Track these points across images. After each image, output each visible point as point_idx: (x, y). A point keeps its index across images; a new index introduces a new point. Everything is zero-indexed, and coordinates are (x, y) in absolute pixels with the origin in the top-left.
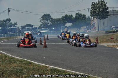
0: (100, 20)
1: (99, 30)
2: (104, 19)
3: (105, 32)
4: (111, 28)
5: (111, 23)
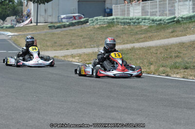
0: (40, 4)
1: (37, 23)
2: (46, 3)
3: (49, 27)
4: (58, 19)
5: (58, 10)
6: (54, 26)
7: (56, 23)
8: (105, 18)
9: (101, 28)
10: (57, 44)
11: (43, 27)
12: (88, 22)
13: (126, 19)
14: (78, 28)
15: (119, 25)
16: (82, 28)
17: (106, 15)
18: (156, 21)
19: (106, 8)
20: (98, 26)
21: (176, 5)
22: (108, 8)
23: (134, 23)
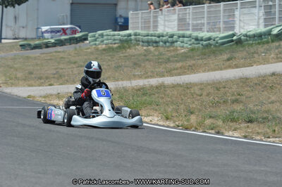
0: (6, 7)
1: (1, 39)
2: (17, 6)
3: (21, 46)
4: (37, 32)
5: (38, 18)
6: (29, 45)
7: (32, 39)
8: (116, 33)
9: (109, 50)
10: (33, 76)
11: (12, 47)
12: (86, 39)
13: (152, 36)
14: (69, 48)
15: (138, 45)
16: (76, 49)
17: (118, 27)
18: (202, 40)
19: (118, 16)
20: (104, 46)
21: (237, 13)
22: (121, 16)
23: (165, 43)
